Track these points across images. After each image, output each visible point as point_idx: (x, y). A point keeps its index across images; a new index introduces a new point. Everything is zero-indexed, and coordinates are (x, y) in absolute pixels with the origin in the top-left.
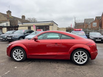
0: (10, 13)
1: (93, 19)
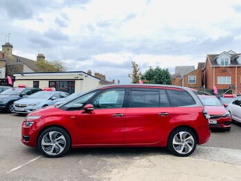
0: (10, 48)
1: (193, 67)
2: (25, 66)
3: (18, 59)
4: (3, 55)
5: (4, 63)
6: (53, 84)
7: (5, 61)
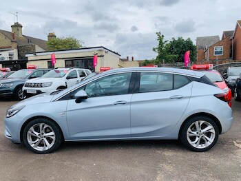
2: (36, 46)
3: (29, 39)
4: (13, 35)
5: (15, 45)
6: (70, 63)
7: (16, 42)
